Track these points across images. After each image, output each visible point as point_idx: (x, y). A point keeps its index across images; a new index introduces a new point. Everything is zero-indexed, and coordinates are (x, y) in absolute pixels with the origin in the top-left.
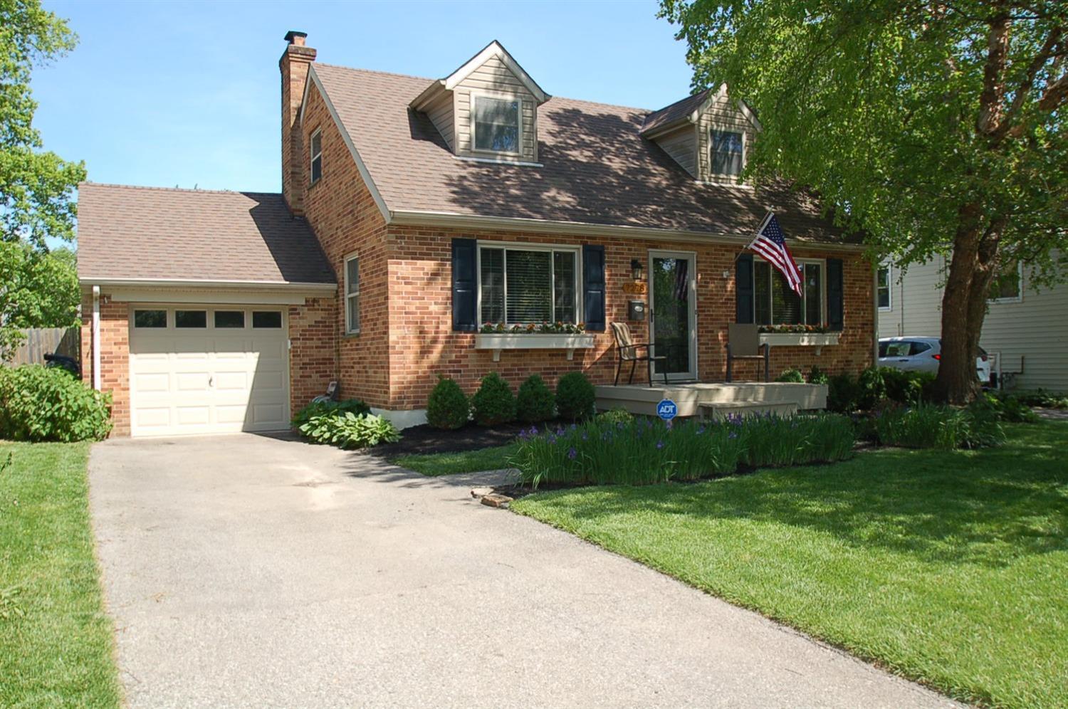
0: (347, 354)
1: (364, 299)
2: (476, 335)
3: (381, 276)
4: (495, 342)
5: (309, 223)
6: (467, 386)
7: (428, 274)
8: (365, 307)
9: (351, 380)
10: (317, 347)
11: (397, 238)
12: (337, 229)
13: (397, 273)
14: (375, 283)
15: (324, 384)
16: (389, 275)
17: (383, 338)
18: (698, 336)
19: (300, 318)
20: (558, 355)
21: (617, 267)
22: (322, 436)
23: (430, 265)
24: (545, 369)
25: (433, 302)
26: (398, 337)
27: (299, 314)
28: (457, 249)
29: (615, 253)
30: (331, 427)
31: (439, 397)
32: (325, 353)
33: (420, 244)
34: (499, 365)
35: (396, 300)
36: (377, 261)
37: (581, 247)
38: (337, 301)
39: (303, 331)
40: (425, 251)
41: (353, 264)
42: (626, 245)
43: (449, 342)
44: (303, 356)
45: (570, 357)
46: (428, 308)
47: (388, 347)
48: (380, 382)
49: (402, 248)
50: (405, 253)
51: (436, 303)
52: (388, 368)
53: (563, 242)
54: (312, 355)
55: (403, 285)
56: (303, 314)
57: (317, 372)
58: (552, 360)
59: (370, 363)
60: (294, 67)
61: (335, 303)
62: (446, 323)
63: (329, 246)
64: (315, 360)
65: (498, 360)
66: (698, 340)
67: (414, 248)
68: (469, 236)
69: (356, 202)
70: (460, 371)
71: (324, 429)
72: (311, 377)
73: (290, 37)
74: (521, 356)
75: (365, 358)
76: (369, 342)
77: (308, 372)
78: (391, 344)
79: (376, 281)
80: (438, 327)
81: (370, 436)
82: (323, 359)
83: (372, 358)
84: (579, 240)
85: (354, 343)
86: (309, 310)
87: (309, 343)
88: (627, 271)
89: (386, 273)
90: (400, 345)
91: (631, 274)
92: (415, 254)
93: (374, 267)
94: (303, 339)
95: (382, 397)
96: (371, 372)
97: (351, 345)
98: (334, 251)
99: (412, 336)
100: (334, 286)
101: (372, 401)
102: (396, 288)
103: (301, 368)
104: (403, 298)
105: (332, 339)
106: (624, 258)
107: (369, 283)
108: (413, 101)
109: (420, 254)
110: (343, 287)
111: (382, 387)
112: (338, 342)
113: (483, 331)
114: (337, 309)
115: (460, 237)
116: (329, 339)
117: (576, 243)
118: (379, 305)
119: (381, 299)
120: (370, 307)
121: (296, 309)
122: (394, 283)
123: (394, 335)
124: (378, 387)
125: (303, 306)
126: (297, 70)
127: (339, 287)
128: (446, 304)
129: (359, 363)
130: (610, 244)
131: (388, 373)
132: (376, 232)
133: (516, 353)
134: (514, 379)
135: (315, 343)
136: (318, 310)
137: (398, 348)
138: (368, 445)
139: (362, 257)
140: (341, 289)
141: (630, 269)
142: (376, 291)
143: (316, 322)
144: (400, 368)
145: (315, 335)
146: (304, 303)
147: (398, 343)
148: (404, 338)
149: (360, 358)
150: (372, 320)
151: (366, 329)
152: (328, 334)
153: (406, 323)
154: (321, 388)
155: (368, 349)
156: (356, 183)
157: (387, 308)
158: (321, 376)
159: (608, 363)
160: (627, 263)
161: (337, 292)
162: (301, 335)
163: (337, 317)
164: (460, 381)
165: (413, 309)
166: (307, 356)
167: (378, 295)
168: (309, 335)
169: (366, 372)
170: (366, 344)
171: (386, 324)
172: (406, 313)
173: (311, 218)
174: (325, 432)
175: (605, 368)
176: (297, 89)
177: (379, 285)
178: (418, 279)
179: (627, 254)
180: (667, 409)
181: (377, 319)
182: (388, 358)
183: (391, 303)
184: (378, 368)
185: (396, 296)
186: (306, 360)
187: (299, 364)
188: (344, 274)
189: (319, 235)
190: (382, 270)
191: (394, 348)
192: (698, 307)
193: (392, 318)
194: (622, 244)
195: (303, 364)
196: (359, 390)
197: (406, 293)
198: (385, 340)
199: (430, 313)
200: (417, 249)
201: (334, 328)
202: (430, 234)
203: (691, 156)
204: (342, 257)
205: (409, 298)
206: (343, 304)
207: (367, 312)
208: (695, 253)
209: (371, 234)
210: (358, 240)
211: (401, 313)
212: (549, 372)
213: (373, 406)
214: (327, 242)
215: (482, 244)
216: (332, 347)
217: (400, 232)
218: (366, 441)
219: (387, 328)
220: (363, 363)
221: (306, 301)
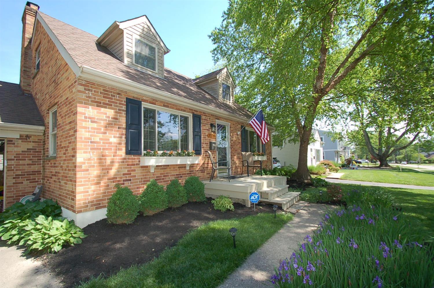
0: (49, 169)
1: (60, 133)
2: (140, 157)
3: (72, 116)
4: (152, 162)
5: (33, 97)
6: (135, 188)
7: (109, 117)
8: (60, 139)
9: (50, 186)
10: (28, 165)
11: (85, 89)
12: (46, 95)
13: (84, 114)
14: (67, 122)
15: (33, 187)
16: (78, 115)
17: (71, 160)
18: (231, 157)
19: (14, 147)
20: (182, 167)
21: (205, 126)
22: (11, 238)
23: (110, 113)
24: (177, 175)
25: (113, 136)
26: (84, 159)
27: (14, 144)
28: (130, 105)
29: (205, 120)
30: (22, 231)
31: (118, 202)
32: (36, 168)
33: (104, 97)
34: (153, 175)
35: (83, 133)
36: (69, 107)
37: (192, 114)
38: (44, 137)
39: (17, 154)
40: (107, 102)
41: (55, 114)
42: (209, 116)
43: (124, 162)
44: (16, 170)
45: (188, 168)
46: (109, 140)
47: (76, 166)
48: (68, 191)
49: (89, 97)
50: (92, 101)
51: (114, 137)
52: (75, 182)
53: (184, 111)
54: (25, 170)
55: (90, 123)
56: (18, 144)
57: (27, 180)
58: (180, 170)
59: (63, 176)
60: (28, 17)
61: (44, 138)
62: (121, 150)
63: (42, 106)
64: (27, 172)
65: (153, 172)
66: (231, 159)
67: (99, 99)
68: (137, 98)
69: (57, 74)
70: (130, 180)
71: (14, 232)
72: (22, 183)
73: (28, 4)
74: (165, 169)
75: (59, 173)
76: (62, 162)
77: (20, 180)
78: (77, 164)
79: (68, 120)
80: (116, 153)
81: (53, 243)
82: (32, 172)
83: (64, 173)
84: (191, 111)
85: (53, 162)
86: (22, 142)
87: (21, 162)
88: (209, 128)
89: (76, 114)
90: (86, 165)
91: (210, 130)
92: (100, 103)
93: (67, 111)
94: (16, 160)
95: (70, 202)
96: (63, 183)
97: (51, 164)
98: (44, 108)
99: (96, 158)
100: (42, 128)
101: (62, 202)
102: (84, 124)
103: (14, 178)
104: (89, 132)
105: (41, 159)
106: (208, 122)
107: (63, 123)
108: (99, 38)
109: (104, 103)
110: (48, 128)
111: (70, 195)
112: (44, 162)
113: (145, 155)
114: (44, 142)
115: (132, 98)
116: (38, 159)
117: (190, 112)
118: (70, 136)
119: (71, 132)
120: (63, 138)
121: (12, 141)
122: (82, 120)
123: (80, 158)
124: (67, 194)
125: (17, 139)
126: (30, 20)
127: (45, 128)
128: (121, 138)
129: (55, 176)
130: (203, 115)
131: (75, 186)
132: (69, 87)
133: (163, 167)
134: (162, 182)
135: (27, 162)
136: (30, 142)
137: (84, 167)
138: (51, 252)
139: (60, 107)
140: (47, 129)
141: (210, 127)
142: (68, 127)
143: (28, 149)
144: (85, 181)
145: (27, 157)
146: (19, 138)
147: (84, 163)
148: (89, 159)
149: (56, 173)
150: (65, 147)
151: (61, 153)
152: (37, 157)
153: (92, 149)
154: (31, 190)
155: (61, 167)
156: (57, 62)
157: (76, 138)
158: (30, 182)
159: (202, 170)
160: (209, 124)
161: (45, 131)
162: (15, 157)
163: (44, 147)
164: (130, 186)
165: (97, 139)
166: (20, 170)
167: (70, 130)
168: (22, 157)
169: (60, 182)
170: (60, 163)
171: (74, 149)
172: (91, 142)
173: (34, 94)
174: (14, 235)
175: (202, 172)
176: (30, 29)
177: (70, 123)
178: (102, 120)
179: (209, 121)
180: (255, 197)
181: (68, 147)
182: (75, 174)
183: (78, 135)
184: (67, 180)
185: (83, 130)
186: (19, 173)
187: (12, 176)
188: (50, 120)
189: (37, 101)
190: (72, 112)
191: (81, 167)
192: (231, 145)
193: (79, 145)
194: (207, 116)
195: (16, 175)
196: (55, 193)
197: (92, 128)
198: (74, 161)
199: (111, 143)
200: (102, 100)
201: (42, 153)
202: (111, 92)
203: (216, 91)
204: (48, 111)
205: (94, 132)
206: (48, 138)
207: (61, 142)
208: (230, 124)
209: (65, 90)
210: (58, 97)
211: (87, 142)
212: (179, 176)
213: (64, 207)
214: (41, 104)
215: (144, 105)
216: (40, 164)
217: (88, 86)
218: (49, 247)
219: (75, 152)
220: (58, 176)
221: (20, 136)
